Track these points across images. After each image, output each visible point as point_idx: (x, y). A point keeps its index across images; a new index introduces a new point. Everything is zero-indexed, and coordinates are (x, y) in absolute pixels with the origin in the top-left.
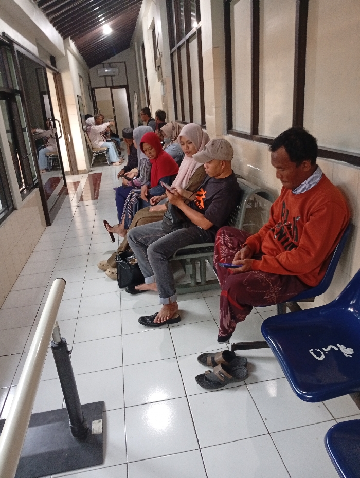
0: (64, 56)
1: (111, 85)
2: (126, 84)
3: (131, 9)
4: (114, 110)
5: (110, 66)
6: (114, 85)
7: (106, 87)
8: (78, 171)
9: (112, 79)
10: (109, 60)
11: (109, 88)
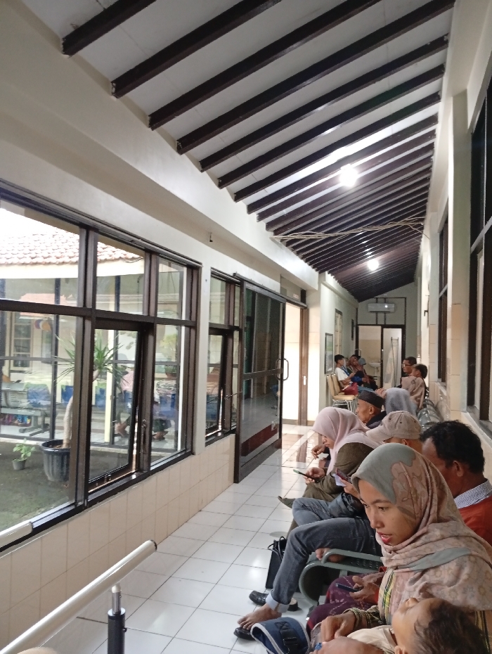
0: (315, 290)
1: (383, 324)
2: (403, 323)
3: (407, 243)
4: (382, 353)
5: (386, 301)
6: (387, 323)
7: (377, 325)
8: (307, 421)
9: (385, 316)
10: (385, 295)
11: (380, 327)
